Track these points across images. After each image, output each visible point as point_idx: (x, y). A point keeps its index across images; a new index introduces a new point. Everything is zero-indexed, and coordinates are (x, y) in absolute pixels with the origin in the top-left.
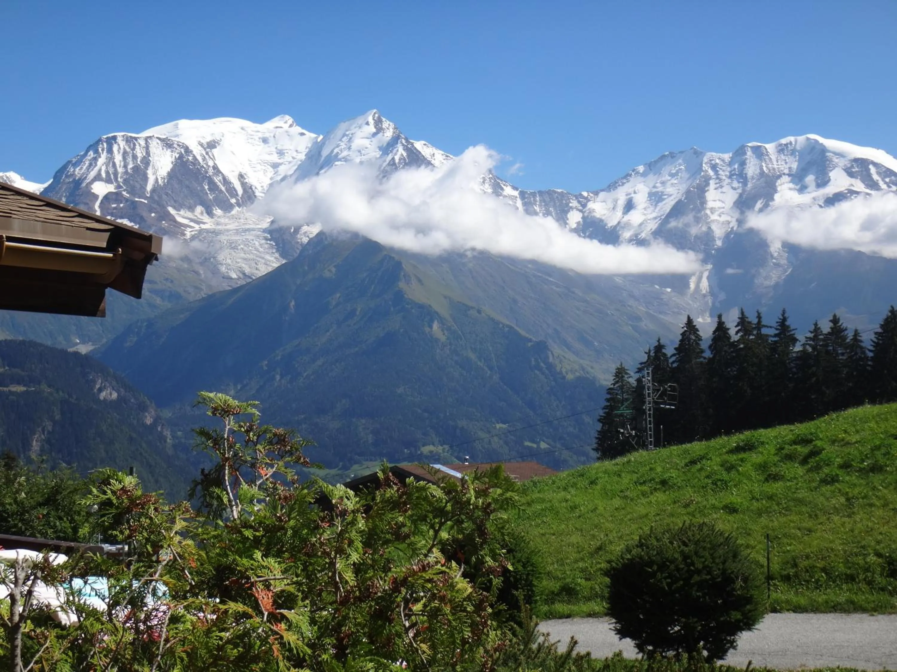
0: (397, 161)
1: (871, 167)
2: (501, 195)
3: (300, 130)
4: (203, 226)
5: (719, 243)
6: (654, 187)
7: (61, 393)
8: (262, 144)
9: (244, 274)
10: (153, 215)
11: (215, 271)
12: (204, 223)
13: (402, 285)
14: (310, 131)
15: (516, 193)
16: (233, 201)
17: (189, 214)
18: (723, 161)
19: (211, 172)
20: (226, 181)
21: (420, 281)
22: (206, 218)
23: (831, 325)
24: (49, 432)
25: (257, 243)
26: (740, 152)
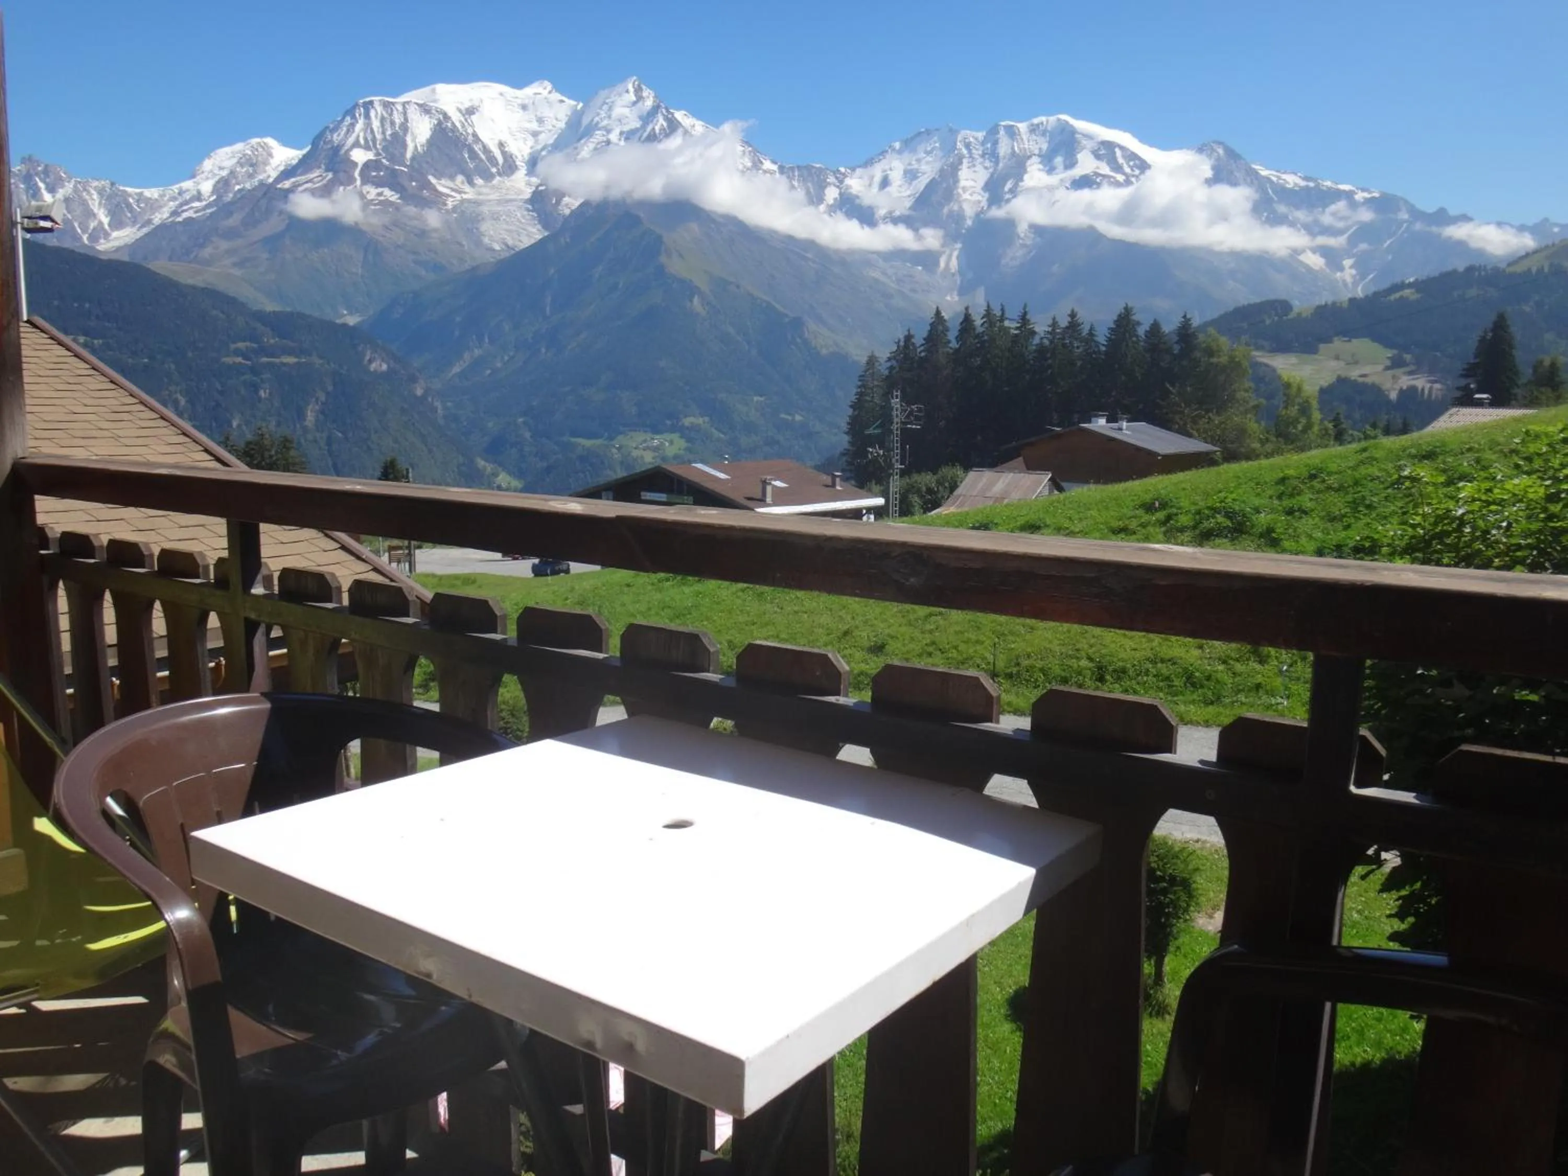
0: (657, 131)
1: (1117, 150)
2: (760, 169)
3: (558, 96)
4: (465, 196)
5: (969, 222)
6: (910, 164)
7: (333, 365)
8: (521, 111)
9: (508, 246)
10: (414, 184)
11: (479, 243)
12: (465, 193)
13: (663, 259)
14: (569, 98)
15: (775, 167)
16: (494, 170)
17: (449, 183)
18: (976, 139)
19: (470, 138)
20: (486, 150)
21: (681, 256)
22: (467, 188)
23: (1069, 319)
24: (322, 403)
25: (519, 215)
26: (993, 131)
